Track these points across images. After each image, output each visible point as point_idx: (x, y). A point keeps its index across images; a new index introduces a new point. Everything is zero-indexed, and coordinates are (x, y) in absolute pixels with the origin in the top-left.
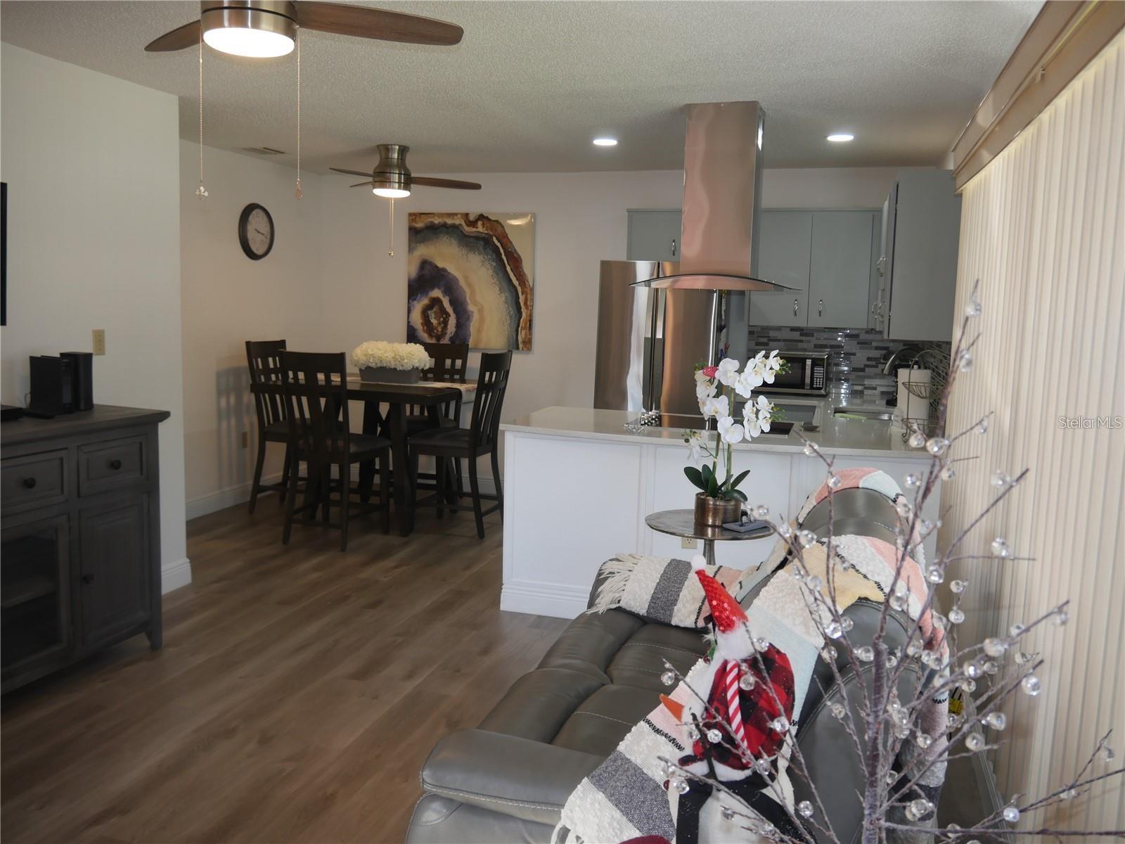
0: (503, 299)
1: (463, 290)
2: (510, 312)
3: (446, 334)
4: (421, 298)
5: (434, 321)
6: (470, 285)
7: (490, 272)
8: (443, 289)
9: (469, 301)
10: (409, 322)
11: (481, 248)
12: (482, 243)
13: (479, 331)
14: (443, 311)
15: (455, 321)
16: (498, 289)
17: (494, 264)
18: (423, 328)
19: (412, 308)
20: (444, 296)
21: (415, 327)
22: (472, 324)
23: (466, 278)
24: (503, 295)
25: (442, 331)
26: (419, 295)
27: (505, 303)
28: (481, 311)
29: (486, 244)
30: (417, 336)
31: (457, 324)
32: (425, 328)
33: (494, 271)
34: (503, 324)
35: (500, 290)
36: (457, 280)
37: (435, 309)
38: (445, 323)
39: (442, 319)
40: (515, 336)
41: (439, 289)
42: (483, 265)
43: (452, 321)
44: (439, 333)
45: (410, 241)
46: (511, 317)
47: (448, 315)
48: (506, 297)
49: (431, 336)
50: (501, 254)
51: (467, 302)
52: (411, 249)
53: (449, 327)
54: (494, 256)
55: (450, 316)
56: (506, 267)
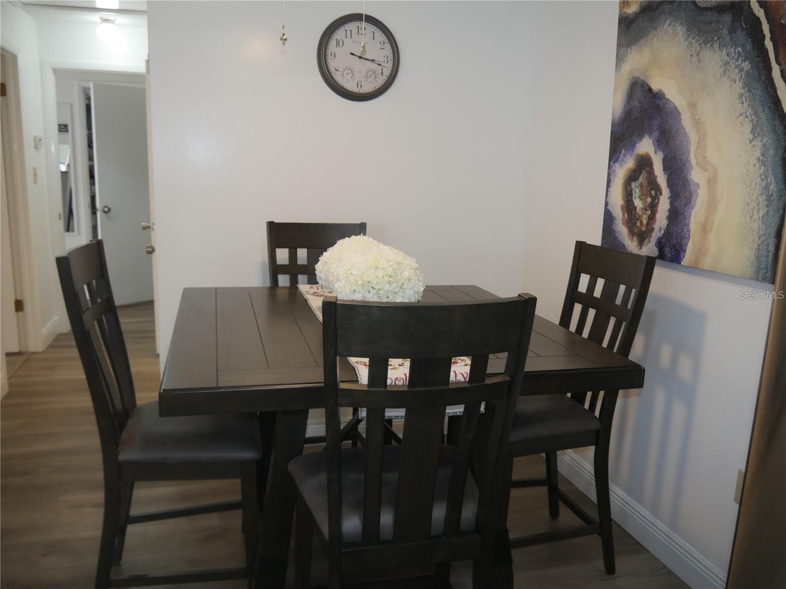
0: (758, 154)
1: (686, 134)
2: (766, 188)
3: (652, 230)
4: (625, 156)
5: (638, 203)
6: (698, 123)
7: (738, 86)
8: (656, 134)
9: (693, 161)
10: (607, 204)
11: (725, 32)
12: (727, 18)
13: (705, 229)
14: (652, 184)
15: (668, 206)
16: (748, 127)
17: (746, 65)
18: (624, 216)
19: (612, 179)
20: (656, 153)
21: (614, 214)
22: (693, 212)
23: (693, 106)
24: (758, 143)
25: (648, 224)
26: (623, 151)
27: (763, 163)
28: (712, 183)
29: (734, 20)
30: (614, 230)
31: (670, 211)
32: (626, 215)
33: (747, 86)
34: (751, 218)
35: (752, 132)
36: (679, 114)
37: (641, 179)
38: (653, 207)
39: (649, 200)
40: (772, 248)
41: (650, 137)
42: (725, 72)
43: (664, 204)
44: (644, 229)
45: (619, 45)
46: (769, 199)
47: (659, 191)
48: (764, 145)
49: (631, 232)
50: (764, 36)
51: (689, 161)
52: (620, 59)
53: (658, 216)
54: (749, 46)
55: (661, 194)
56: (769, 69)
